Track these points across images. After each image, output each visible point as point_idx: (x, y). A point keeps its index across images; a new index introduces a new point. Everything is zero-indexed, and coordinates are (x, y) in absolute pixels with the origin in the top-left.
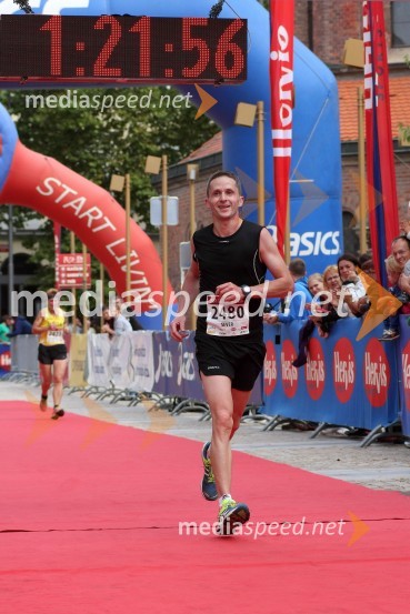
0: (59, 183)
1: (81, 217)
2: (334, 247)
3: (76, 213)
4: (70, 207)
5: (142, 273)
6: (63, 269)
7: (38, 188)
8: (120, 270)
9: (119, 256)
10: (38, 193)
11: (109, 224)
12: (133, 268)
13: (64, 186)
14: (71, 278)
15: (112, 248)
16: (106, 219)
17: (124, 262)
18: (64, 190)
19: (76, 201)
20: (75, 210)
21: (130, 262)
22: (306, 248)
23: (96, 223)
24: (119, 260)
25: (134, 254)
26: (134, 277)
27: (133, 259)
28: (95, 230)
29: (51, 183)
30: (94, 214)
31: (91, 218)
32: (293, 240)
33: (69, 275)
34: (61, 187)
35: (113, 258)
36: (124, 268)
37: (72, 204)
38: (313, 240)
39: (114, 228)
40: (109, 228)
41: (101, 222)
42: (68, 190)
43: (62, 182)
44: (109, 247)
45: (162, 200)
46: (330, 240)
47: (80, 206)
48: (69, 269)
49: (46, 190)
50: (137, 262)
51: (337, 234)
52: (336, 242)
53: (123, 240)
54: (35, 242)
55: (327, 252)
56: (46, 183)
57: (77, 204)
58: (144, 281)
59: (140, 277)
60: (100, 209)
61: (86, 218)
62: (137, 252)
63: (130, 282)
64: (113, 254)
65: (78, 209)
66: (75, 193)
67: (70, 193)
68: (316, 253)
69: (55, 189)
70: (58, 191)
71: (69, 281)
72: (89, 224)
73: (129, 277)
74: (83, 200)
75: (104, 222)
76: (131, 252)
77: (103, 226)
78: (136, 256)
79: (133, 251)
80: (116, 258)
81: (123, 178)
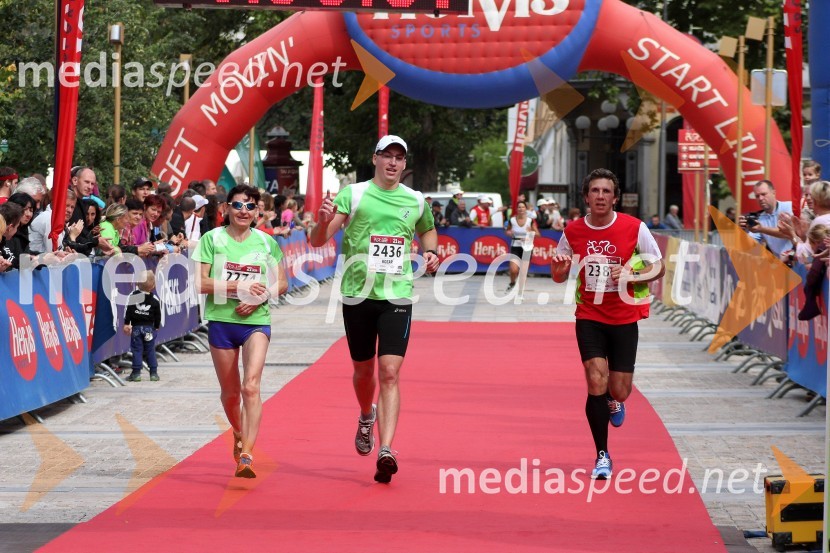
0: (657, 45)
1: (683, 88)
3: (678, 84)
4: (670, 75)
5: (760, 162)
6: (685, 148)
7: (630, 51)
8: (732, 156)
9: (731, 140)
10: (630, 56)
11: (719, 98)
12: (748, 154)
13: (663, 49)
14: (693, 160)
15: (723, 129)
16: (715, 91)
18: (664, 54)
19: (677, 69)
20: (676, 80)
23: (702, 97)
24: (731, 144)
25: (750, 137)
26: (749, 167)
27: (746, 144)
28: (701, 106)
29: (646, 45)
30: (701, 85)
31: (696, 90)
33: (692, 157)
34: (659, 49)
35: (723, 140)
37: (672, 72)
39: (725, 104)
40: (719, 102)
41: (709, 95)
42: (669, 54)
43: (661, 45)
44: (718, 127)
45: (766, 73)
47: (685, 72)
48: (691, 149)
49: (640, 53)
50: (754, 147)
53: (735, 119)
56: (640, 44)
57: (679, 72)
58: (761, 171)
59: (757, 167)
60: (709, 79)
61: (690, 90)
62: (754, 136)
64: (723, 136)
65: (680, 78)
66: (677, 58)
67: (670, 58)
69: (650, 52)
70: (655, 55)
71: (692, 164)
72: (694, 98)
74: (687, 67)
75: (714, 96)
76: (745, 135)
77: (712, 101)
78: (753, 139)
79: (749, 134)
80: (728, 141)
81: (735, 40)
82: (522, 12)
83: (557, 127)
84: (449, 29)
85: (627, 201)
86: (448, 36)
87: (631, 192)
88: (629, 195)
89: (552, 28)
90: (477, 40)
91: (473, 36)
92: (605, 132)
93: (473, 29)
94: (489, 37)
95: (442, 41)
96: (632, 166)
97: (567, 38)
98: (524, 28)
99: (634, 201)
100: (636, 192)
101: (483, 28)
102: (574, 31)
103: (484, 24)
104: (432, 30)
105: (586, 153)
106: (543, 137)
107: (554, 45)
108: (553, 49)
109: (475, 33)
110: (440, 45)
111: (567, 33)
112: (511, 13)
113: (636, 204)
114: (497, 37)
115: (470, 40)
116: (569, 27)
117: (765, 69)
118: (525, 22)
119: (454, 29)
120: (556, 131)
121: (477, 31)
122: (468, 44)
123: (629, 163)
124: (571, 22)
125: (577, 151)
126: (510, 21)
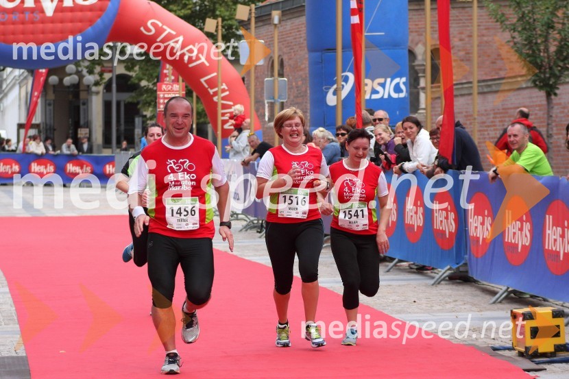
0: (160, 24)
2: (401, 91)
5: (231, 103)
6: (161, 96)
7: (142, 29)
8: (213, 100)
9: (212, 88)
10: (142, 32)
11: (203, 60)
12: (223, 98)
13: (165, 27)
15: (205, 81)
17: (215, 94)
18: (165, 30)
21: (220, 94)
22: (377, 92)
24: (211, 91)
25: (224, 86)
26: (224, 107)
27: (223, 91)
28: (190, 66)
29: (153, 24)
32: (366, 85)
34: (161, 27)
35: (206, 89)
36: (215, 99)
38: (383, 85)
39: (207, 64)
40: (203, 63)
42: (168, 30)
43: (163, 25)
44: (202, 80)
45: (250, 43)
46: (398, 84)
47: (180, 42)
48: (166, 96)
49: (149, 30)
50: (227, 93)
51: (404, 79)
52: (403, 87)
53: (215, 74)
54: (135, 66)
55: (395, 95)
56: (149, 24)
59: (229, 107)
62: (227, 85)
63: (220, 111)
64: (207, 86)
66: (174, 33)
67: (170, 33)
68: (386, 96)
69: (156, 30)
70: (159, 31)
73: (219, 107)
74: (181, 39)
76: (222, 85)
77: (198, 62)
78: (226, 88)
79: (224, 84)
80: (209, 89)
81: (215, 21)
82: (68, 2)
83: (22, 85)
84: (18, 15)
85: (81, 134)
86: (17, 19)
87: (84, 127)
88: (83, 129)
89: (89, 14)
90: (38, 22)
91: (35, 20)
92: (68, 87)
93: (35, 15)
94: (45, 20)
95: (14, 23)
96: (84, 110)
97: (99, 21)
98: (69, 15)
99: (86, 134)
100: (87, 127)
101: (41, 14)
102: (104, 15)
103: (42, 11)
104: (7, 16)
105: (52, 102)
106: (5, 91)
107: (90, 25)
108: (90, 28)
109: (36, 18)
110: (12, 26)
111: (99, 16)
112: (60, 3)
113: (88, 135)
114: (51, 20)
115: (33, 23)
116: (100, 13)
117: (249, 40)
118: (71, 10)
119: (22, 15)
120: (20, 87)
121: (38, 16)
122: (31, 26)
123: (82, 107)
124: (102, 9)
125: (46, 100)
126: (60, 9)
